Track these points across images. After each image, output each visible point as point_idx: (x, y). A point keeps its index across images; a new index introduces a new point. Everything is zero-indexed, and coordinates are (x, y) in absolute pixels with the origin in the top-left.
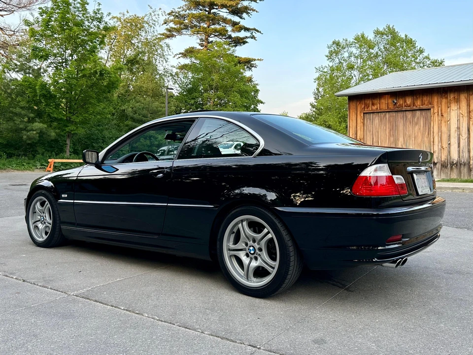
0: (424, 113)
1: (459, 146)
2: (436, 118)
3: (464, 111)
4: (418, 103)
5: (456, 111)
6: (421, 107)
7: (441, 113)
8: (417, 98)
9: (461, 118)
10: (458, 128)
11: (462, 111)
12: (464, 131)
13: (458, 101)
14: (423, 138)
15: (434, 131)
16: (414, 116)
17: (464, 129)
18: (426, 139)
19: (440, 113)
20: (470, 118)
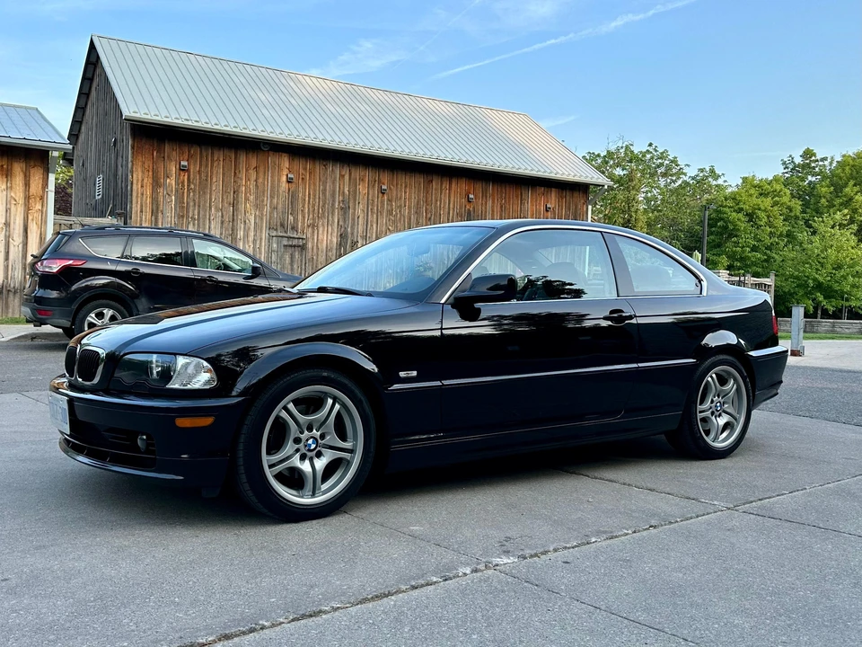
1: (7, 258)
3: (18, 194)
5: (5, 193)
9: (13, 206)
10: (7, 224)
12: (17, 231)
13: (8, 174)
17: (17, 227)
20: (27, 209)
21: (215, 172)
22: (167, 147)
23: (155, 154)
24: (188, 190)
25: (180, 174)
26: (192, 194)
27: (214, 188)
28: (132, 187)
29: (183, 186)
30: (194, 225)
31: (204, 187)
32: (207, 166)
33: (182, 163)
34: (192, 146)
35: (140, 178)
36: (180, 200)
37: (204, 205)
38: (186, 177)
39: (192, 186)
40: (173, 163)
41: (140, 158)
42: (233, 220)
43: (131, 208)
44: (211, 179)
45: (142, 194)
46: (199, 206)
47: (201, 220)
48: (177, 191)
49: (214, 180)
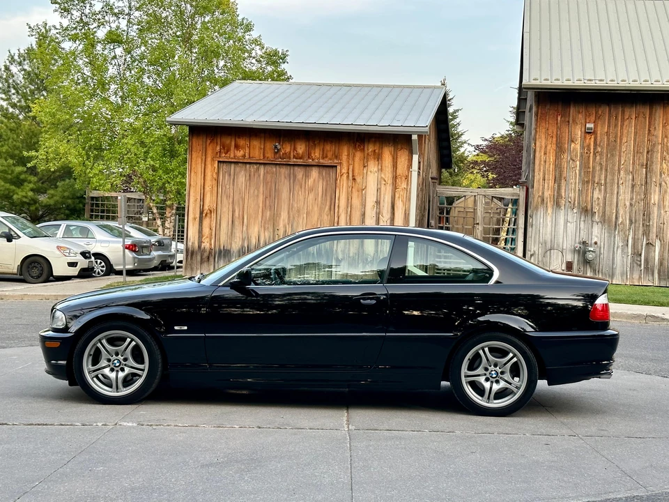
0: (324, 172)
2: (344, 183)
3: (387, 176)
4: (317, 153)
5: (376, 174)
6: (321, 161)
7: (353, 176)
8: (315, 145)
9: (383, 186)
10: (378, 202)
11: (385, 175)
12: (385, 208)
13: (378, 157)
14: (320, 215)
15: (340, 205)
16: (307, 176)
17: (386, 206)
18: (326, 217)
19: (351, 175)
20: (395, 188)
21: (625, 131)
22: (572, 110)
23: (559, 119)
24: (595, 154)
25: (585, 137)
26: (598, 158)
27: (623, 149)
28: (534, 156)
29: (589, 150)
30: (600, 190)
31: (613, 147)
32: (616, 125)
33: (588, 125)
34: (600, 106)
35: (544, 146)
36: (585, 166)
37: (613, 169)
38: (593, 139)
39: (599, 149)
40: (578, 127)
41: (544, 124)
42: (646, 183)
43: (533, 176)
44: (621, 139)
45: (545, 162)
46: (606, 170)
47: (608, 185)
48: (582, 156)
49: (624, 140)
